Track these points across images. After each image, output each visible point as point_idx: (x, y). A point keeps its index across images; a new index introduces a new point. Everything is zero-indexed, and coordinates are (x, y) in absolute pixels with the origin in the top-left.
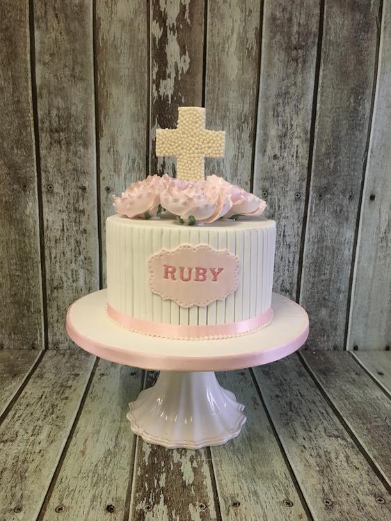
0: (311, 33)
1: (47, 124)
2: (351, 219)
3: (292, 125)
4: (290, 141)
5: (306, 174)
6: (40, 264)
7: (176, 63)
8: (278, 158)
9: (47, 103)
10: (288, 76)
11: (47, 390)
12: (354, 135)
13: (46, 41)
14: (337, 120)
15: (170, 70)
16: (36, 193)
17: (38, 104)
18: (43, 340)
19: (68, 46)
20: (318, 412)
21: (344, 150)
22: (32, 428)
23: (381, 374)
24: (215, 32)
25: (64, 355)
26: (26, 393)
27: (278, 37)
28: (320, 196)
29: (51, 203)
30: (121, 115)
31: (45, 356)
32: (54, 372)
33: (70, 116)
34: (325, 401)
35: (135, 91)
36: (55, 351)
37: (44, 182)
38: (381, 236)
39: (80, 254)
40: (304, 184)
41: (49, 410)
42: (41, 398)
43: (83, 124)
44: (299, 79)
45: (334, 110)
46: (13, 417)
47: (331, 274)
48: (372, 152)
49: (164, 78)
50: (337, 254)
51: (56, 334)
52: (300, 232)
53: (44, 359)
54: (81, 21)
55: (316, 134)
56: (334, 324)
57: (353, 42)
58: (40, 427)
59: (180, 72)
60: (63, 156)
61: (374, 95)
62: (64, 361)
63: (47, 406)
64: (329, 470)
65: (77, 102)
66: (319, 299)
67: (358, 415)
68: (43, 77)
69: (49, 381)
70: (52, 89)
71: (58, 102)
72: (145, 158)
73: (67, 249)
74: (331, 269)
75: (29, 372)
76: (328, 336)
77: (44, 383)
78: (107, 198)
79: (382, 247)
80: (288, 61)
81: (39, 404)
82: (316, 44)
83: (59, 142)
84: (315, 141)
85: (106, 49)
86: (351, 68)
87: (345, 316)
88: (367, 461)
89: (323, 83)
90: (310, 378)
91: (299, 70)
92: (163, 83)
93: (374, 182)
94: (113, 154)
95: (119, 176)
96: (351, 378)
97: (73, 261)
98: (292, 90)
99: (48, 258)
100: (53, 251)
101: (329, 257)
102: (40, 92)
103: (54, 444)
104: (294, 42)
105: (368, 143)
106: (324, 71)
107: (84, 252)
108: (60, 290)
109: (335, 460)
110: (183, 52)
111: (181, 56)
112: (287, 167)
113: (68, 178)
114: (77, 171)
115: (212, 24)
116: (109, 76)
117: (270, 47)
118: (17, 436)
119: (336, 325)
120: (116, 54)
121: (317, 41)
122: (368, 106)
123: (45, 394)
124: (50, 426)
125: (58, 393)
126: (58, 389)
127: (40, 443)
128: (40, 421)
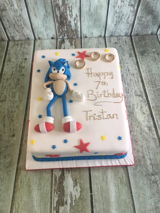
11: (14, 69)
18: (6, 35)
20: (134, 81)
22: (11, 93)
25: (18, 45)
26: (5, 71)
31: (9, 46)
32: (15, 57)
34: (139, 74)
36: (13, 43)
41: (17, 83)
42: (12, 75)
46: (2, 87)
51: (11, 33)
53: (9, 48)
58: (15, 92)
62: (18, 49)
63: (16, 80)
64: (132, 114)
66: (149, 10)
67: (151, 82)
69: (14, 64)
75: (4, 57)
76: (149, 28)
77: (12, 65)
81: (12, 78)
88: (149, 109)
90: (134, 58)
96: (154, 57)
103: (22, 102)
109: (136, 109)
118: (6, 98)
123: (13, 72)
124: (18, 92)
125: (19, 71)
126: (18, 69)
127: (16, 102)
128: (14, 89)
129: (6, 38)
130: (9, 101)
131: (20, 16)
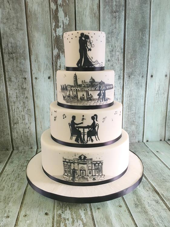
0: (121, 5)
1: (7, 50)
2: (143, 86)
3: (115, 46)
4: (115, 53)
5: (123, 67)
6: (8, 113)
7: (63, 20)
8: (110, 61)
9: (6, 41)
10: (112, 25)
11: (15, 168)
12: (142, 49)
13: (4, 13)
14: (135, 43)
15: (61, 24)
16: (4, 81)
17: (2, 42)
18: (11, 146)
19: (14, 15)
21: (138, 56)
22: (10, 184)
23: (157, 152)
24: (79, 6)
25: (21, 152)
26: (6, 170)
27: (107, 7)
28: (129, 76)
29: (11, 86)
30: (40, 44)
31: (13, 153)
32: (17, 160)
33: (17, 46)
35: (46, 34)
36: (17, 151)
37: (7, 76)
38: (156, 92)
39: (25, 108)
40: (122, 71)
42: (13, 172)
43: (23, 50)
44: (117, 26)
45: (133, 39)
47: (136, 110)
48: (151, 56)
49: (58, 28)
50: (138, 102)
51: (17, 144)
52: (121, 93)
53: (12, 155)
54: (20, 4)
55: (126, 50)
56: (138, 132)
57: (140, 9)
59: (65, 25)
60: (15, 64)
61: (150, 31)
62: (22, 155)
63: (16, 175)
65: (20, 40)
66: (131, 121)
68: (4, 29)
69: (16, 164)
70: (8, 35)
71: (11, 40)
72: (52, 63)
73: (20, 106)
74: (136, 108)
75: (7, 161)
76: (136, 137)
77: (13, 165)
78: (36, 82)
79: (157, 97)
80: (112, 18)
81: (12, 174)
82: (124, 10)
83: (13, 58)
84: (126, 52)
85: (31, 15)
86: (140, 20)
87: (143, 128)
89: (128, 27)
91: (117, 22)
92: (57, 30)
93: (152, 69)
94: (38, 62)
95: (40, 72)
97: (22, 111)
98: (114, 31)
99: (11, 110)
100: (13, 107)
101: (134, 103)
102: (3, 36)
103: (21, 190)
104: (114, 9)
105: (149, 52)
106: (128, 21)
107: (27, 107)
108: (17, 124)
110: (66, 16)
111: (65, 17)
112: (114, 65)
113: (18, 74)
114: (21, 71)
115: (78, 3)
116: (33, 28)
117: (104, 12)
118: (4, 188)
119: (139, 132)
120: (36, 18)
121: (124, 8)
122: (147, 36)
123: (15, 170)
124: (18, 183)
125: (20, 169)
126: (20, 167)
127: (14, 190)
128: (13, 181)
129: (11, 149)
130: (6, 190)
131: (29, 128)
